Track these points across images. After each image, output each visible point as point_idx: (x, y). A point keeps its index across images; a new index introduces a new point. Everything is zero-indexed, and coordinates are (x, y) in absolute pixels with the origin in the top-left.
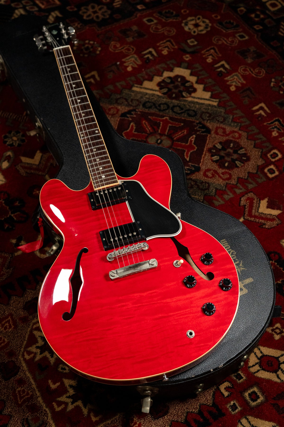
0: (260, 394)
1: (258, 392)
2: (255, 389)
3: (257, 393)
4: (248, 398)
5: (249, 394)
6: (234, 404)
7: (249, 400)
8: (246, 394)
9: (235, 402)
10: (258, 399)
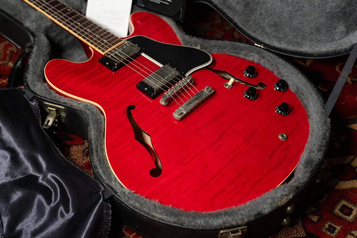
0: (352, 205)
1: (347, 204)
2: (344, 202)
3: (348, 207)
4: (341, 214)
5: (340, 210)
6: (330, 226)
7: (343, 216)
8: (337, 211)
9: (329, 223)
10: (352, 211)
